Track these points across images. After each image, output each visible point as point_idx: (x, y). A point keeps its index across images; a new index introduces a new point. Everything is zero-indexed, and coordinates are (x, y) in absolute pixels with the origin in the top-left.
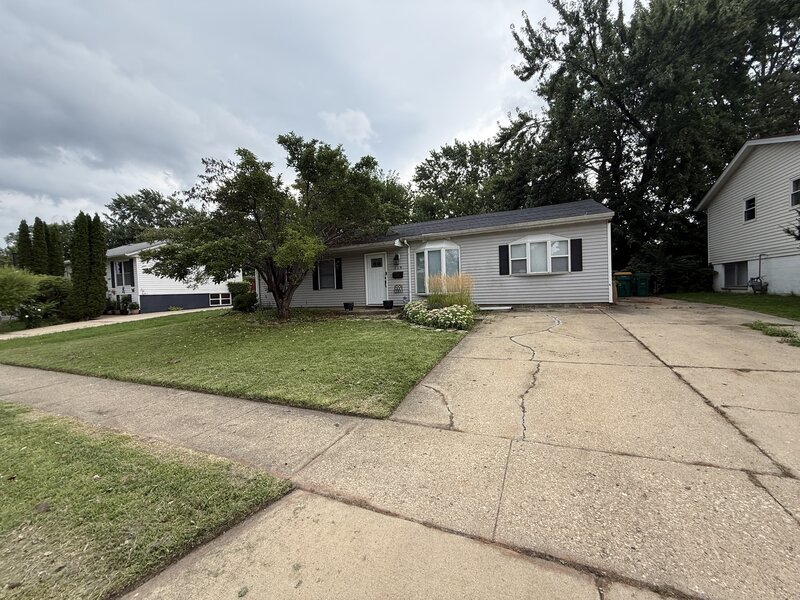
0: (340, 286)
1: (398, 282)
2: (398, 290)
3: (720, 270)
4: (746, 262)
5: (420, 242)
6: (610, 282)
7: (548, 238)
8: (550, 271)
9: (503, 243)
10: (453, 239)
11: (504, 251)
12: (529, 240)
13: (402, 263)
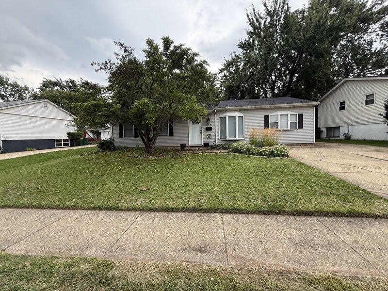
0: (172, 134)
1: (209, 133)
2: (209, 137)
3: (325, 130)
4: (339, 127)
5: (222, 111)
6: (314, 134)
7: (289, 113)
8: (289, 128)
9: (267, 114)
10: (240, 111)
11: (267, 118)
12: (280, 113)
13: (212, 122)
